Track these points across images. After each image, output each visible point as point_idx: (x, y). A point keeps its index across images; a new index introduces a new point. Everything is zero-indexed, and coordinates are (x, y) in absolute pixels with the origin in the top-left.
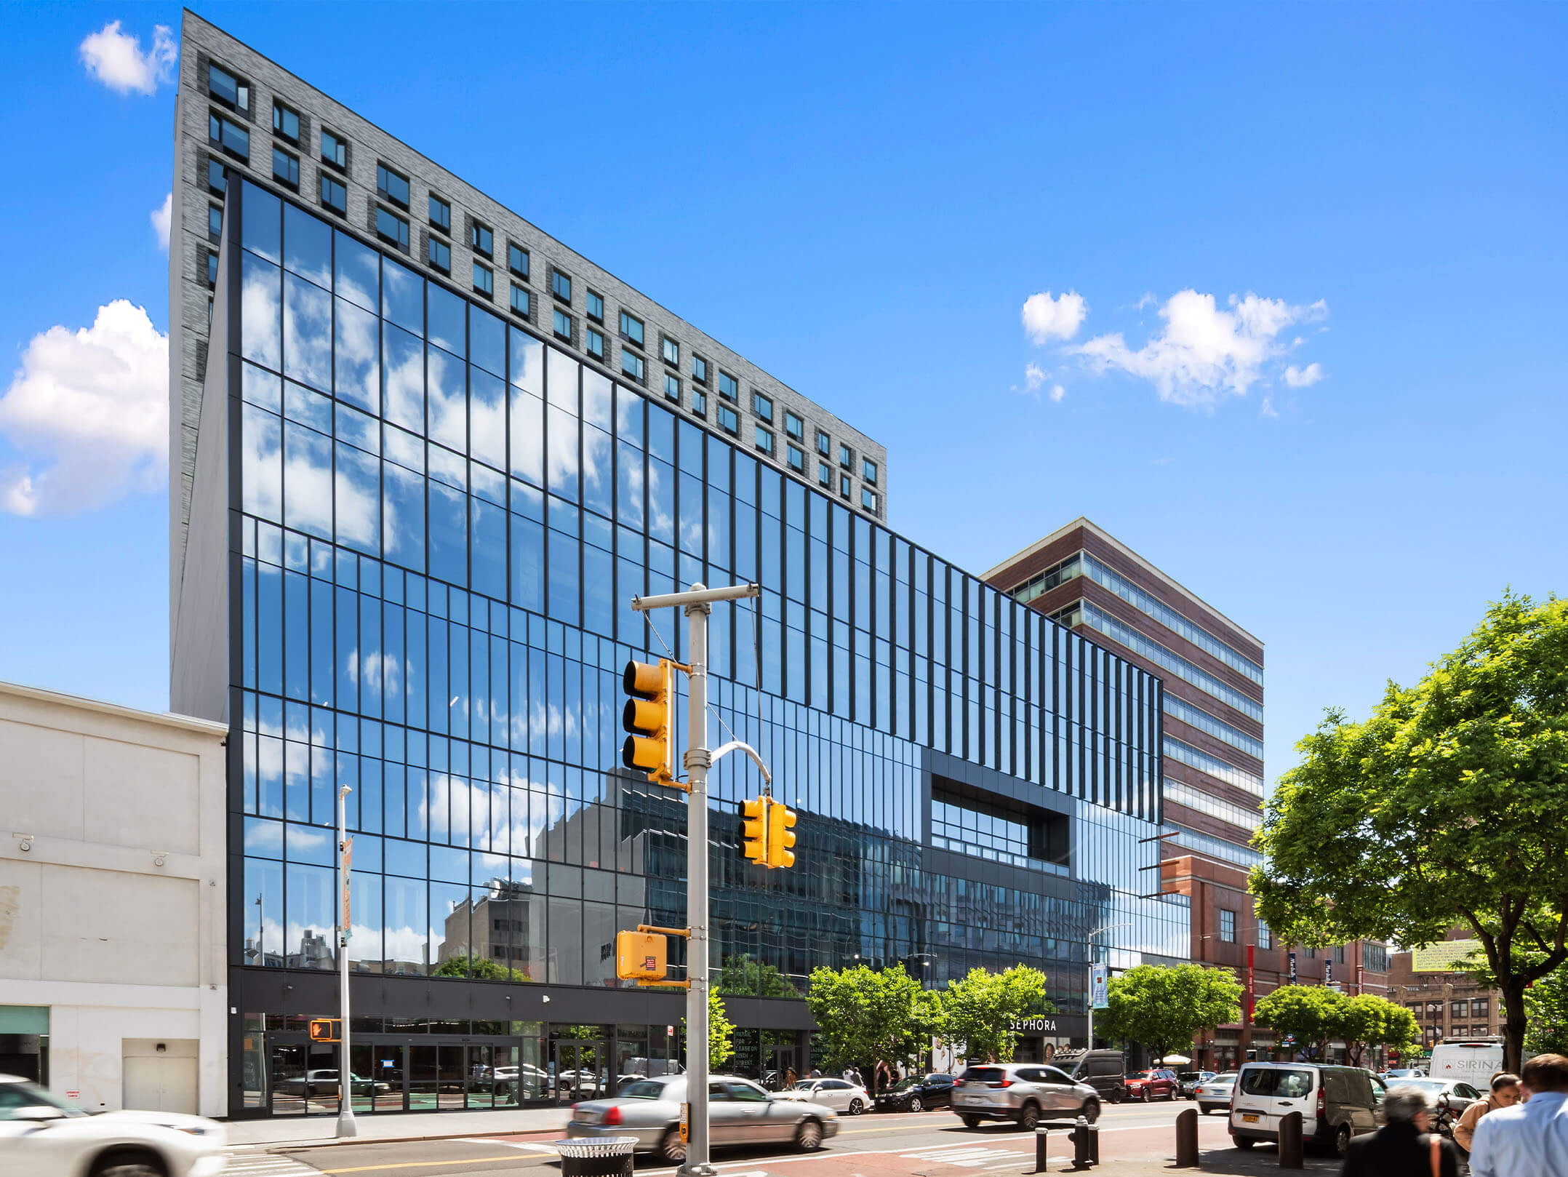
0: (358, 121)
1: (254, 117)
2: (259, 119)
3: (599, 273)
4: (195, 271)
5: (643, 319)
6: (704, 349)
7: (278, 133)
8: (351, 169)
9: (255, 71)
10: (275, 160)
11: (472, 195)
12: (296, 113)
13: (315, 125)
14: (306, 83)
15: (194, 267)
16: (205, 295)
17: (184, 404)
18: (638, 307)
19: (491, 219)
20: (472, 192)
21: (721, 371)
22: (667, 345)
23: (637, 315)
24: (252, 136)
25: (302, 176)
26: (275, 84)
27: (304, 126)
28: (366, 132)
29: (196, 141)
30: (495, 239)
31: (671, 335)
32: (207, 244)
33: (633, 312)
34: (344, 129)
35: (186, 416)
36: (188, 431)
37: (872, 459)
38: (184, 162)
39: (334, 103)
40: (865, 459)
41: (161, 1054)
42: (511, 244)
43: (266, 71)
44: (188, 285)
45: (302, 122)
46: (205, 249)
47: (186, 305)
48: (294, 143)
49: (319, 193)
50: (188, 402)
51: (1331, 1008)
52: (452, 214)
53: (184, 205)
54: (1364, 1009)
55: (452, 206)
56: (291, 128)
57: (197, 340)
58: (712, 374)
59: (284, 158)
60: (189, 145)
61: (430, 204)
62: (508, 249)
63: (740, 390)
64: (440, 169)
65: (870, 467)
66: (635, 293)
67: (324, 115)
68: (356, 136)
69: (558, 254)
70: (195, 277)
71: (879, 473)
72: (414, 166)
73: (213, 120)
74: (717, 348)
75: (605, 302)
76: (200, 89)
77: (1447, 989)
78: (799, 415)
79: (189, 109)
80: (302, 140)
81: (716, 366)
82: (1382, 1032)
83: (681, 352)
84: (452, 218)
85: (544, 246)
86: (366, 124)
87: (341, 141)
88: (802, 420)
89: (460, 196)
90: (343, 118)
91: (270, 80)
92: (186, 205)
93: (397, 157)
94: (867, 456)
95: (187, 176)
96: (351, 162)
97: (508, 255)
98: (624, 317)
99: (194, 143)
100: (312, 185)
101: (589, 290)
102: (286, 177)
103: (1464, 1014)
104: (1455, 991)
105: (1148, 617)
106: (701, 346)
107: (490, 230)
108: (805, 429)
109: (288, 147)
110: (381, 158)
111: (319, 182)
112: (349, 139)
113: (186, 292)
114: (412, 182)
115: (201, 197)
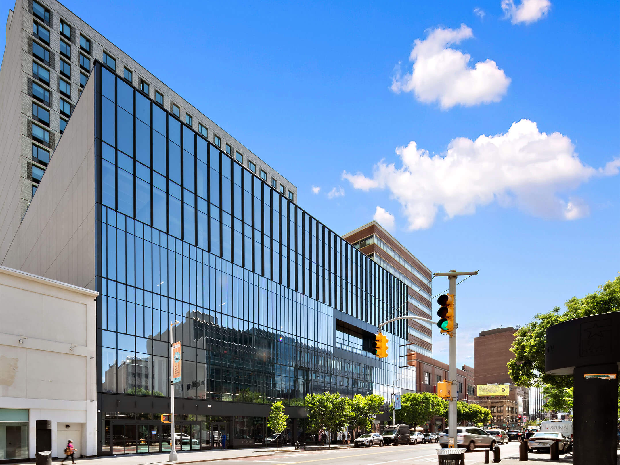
0: (95, 33)
1: (52, 25)
2: (54, 27)
3: (191, 107)
4: (27, 89)
5: (207, 127)
6: (230, 142)
7: (62, 33)
8: (92, 53)
9: (52, 6)
10: (61, 45)
11: (141, 69)
12: (70, 26)
13: (78, 32)
14: (74, 14)
15: (26, 88)
16: (31, 100)
17: (22, 147)
18: (205, 123)
19: (149, 80)
20: (141, 68)
21: (237, 151)
22: (217, 139)
23: (205, 126)
24: (51, 34)
25: (72, 53)
26: (61, 12)
27: (73, 32)
28: (98, 38)
29: (27, 33)
30: (150, 89)
31: (218, 135)
32: (32, 78)
33: (204, 124)
34: (89, 35)
35: (23, 152)
36: (24, 158)
37: (292, 191)
38: (22, 41)
39: (85, 24)
40: (289, 191)
41: (68, 429)
42: (157, 91)
43: (57, 6)
44: (24, 95)
45: (72, 30)
46: (31, 80)
47: (23, 103)
48: (69, 39)
49: (79, 61)
50: (24, 146)
51: (466, 409)
52: (133, 76)
53: (22, 60)
54: (477, 409)
55: (133, 73)
56: (67, 32)
57: (28, 119)
58: (233, 152)
59: (64, 45)
60: (24, 34)
61: (124, 71)
62: (155, 93)
63: (244, 159)
64: (129, 57)
65: (291, 195)
66: (204, 117)
67: (81, 29)
68: (94, 39)
69: (175, 97)
70: (27, 92)
71: (294, 197)
72: (118, 54)
73: (34, 25)
74: (235, 142)
75: (193, 119)
76: (29, 11)
77: (489, 402)
78: (265, 171)
79: (24, 19)
80: (72, 38)
81: (235, 149)
82: (482, 418)
83: (222, 142)
84: (133, 78)
85: (169, 93)
86: (98, 34)
87: (88, 40)
88: (266, 174)
89: (136, 69)
90: (89, 31)
91: (59, 11)
92: (23, 60)
93: (111, 50)
94: (290, 190)
95: (24, 48)
96: (92, 50)
97: (155, 96)
98: (200, 126)
99: (26, 34)
100: (76, 57)
101: (187, 114)
102: (65, 53)
103: (495, 411)
104: (492, 403)
105: (395, 260)
106: (229, 140)
107: (148, 85)
108: (267, 177)
109: (66, 40)
110: (105, 50)
111: (79, 57)
112: (91, 40)
113: (23, 98)
114: (117, 61)
115: (29, 57)
